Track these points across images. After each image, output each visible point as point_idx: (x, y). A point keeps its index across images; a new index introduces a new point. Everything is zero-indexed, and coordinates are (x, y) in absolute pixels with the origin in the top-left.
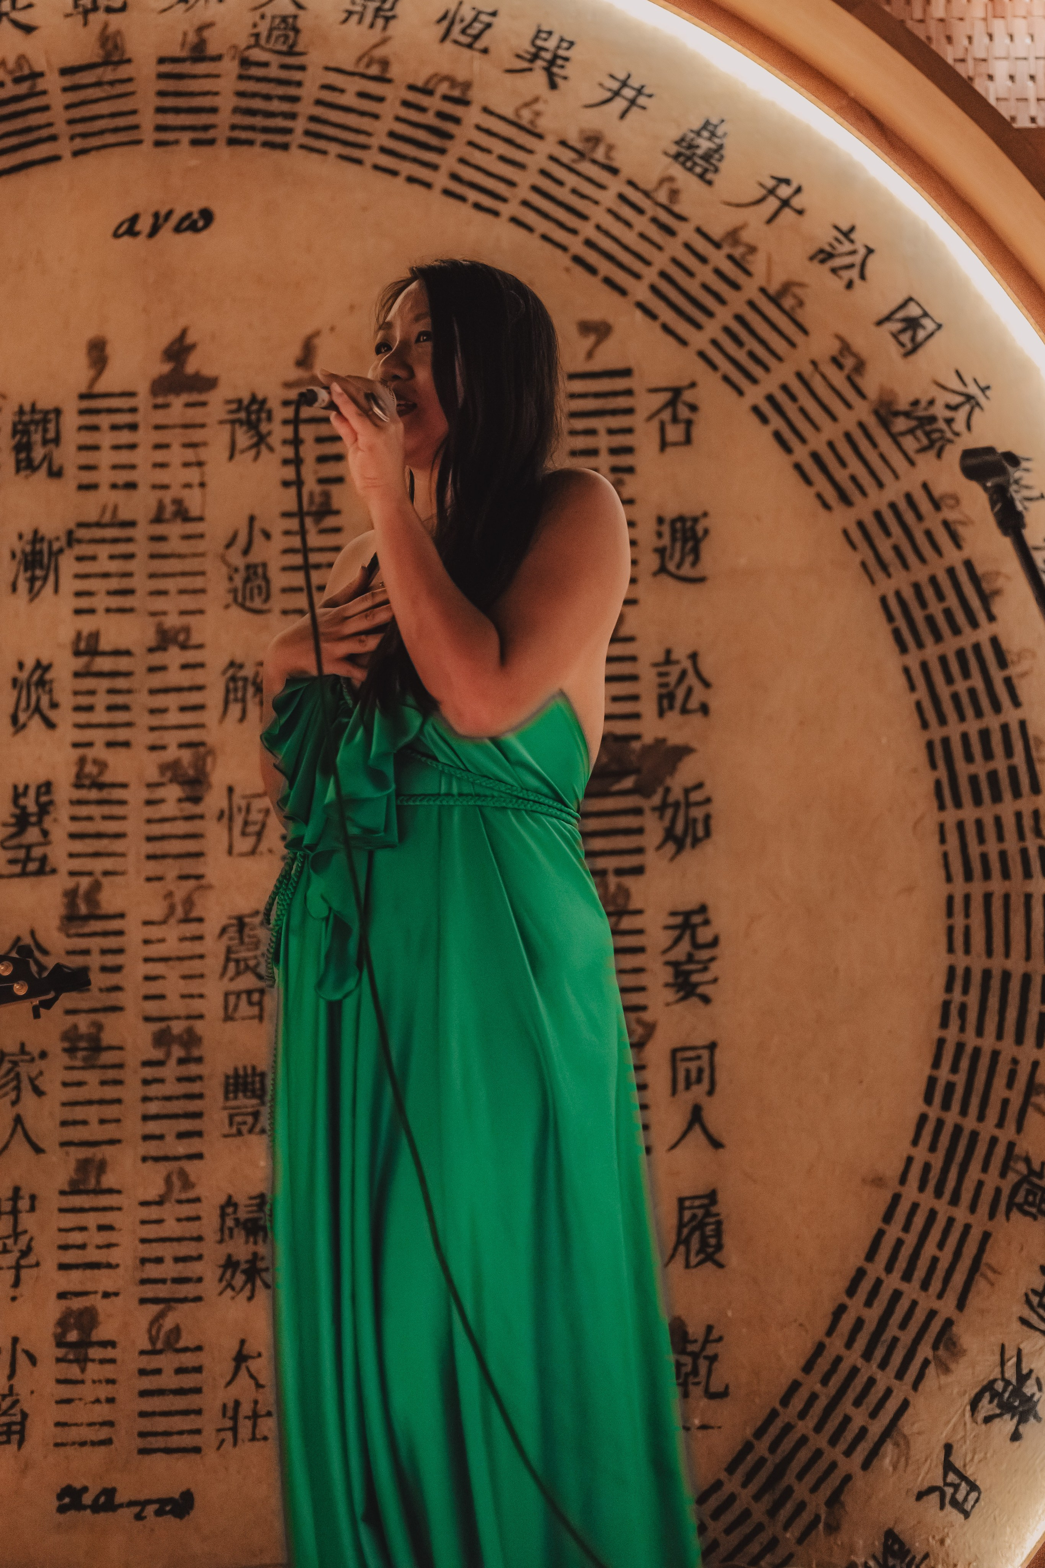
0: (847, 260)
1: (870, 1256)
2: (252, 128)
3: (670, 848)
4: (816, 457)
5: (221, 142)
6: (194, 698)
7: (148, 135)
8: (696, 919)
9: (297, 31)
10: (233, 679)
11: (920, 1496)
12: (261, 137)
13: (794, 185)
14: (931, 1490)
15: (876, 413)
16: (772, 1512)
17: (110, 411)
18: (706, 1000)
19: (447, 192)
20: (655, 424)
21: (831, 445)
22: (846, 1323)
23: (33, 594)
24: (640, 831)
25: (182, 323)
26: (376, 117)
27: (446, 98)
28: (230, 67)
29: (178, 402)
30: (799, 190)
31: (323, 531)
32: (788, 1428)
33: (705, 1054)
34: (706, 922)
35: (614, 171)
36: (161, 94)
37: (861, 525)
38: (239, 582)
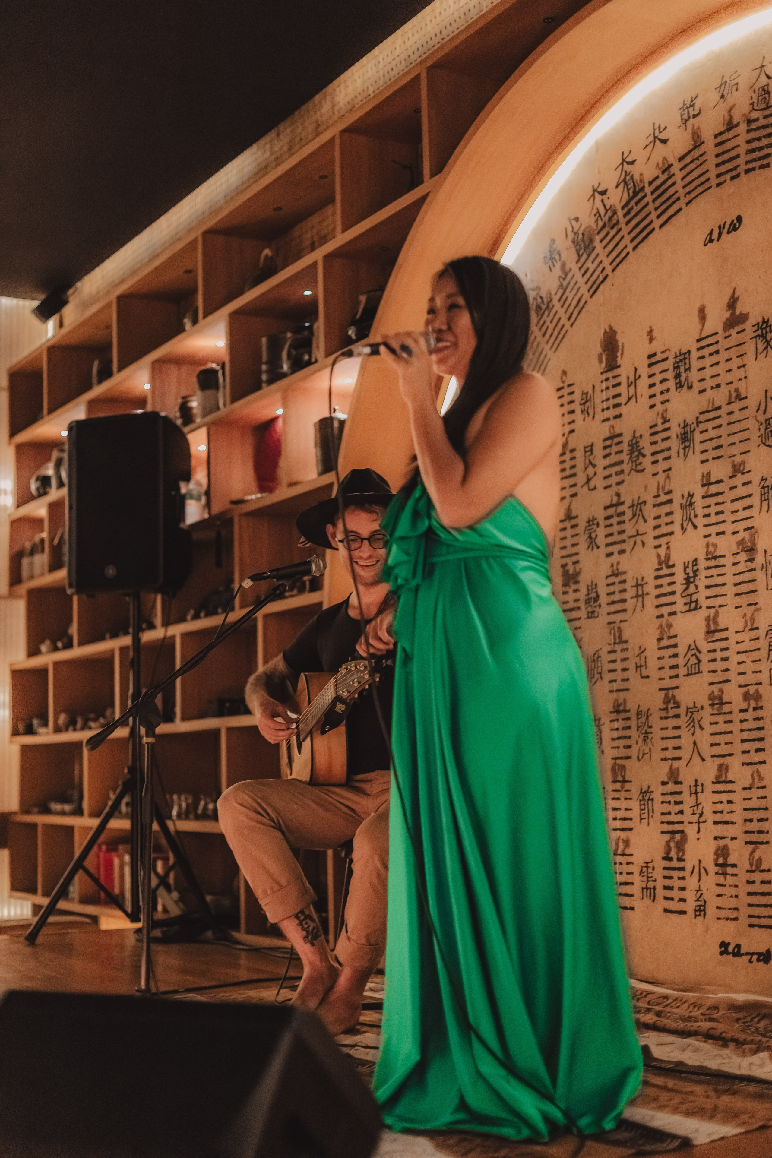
2: (754, 160)
5: (742, 174)
6: (747, 502)
7: (714, 182)
9: (769, 93)
10: (763, 488)
12: (757, 164)
17: (709, 345)
23: (686, 456)
25: (733, 285)
28: (743, 127)
29: (733, 332)
36: (718, 156)
38: (763, 428)
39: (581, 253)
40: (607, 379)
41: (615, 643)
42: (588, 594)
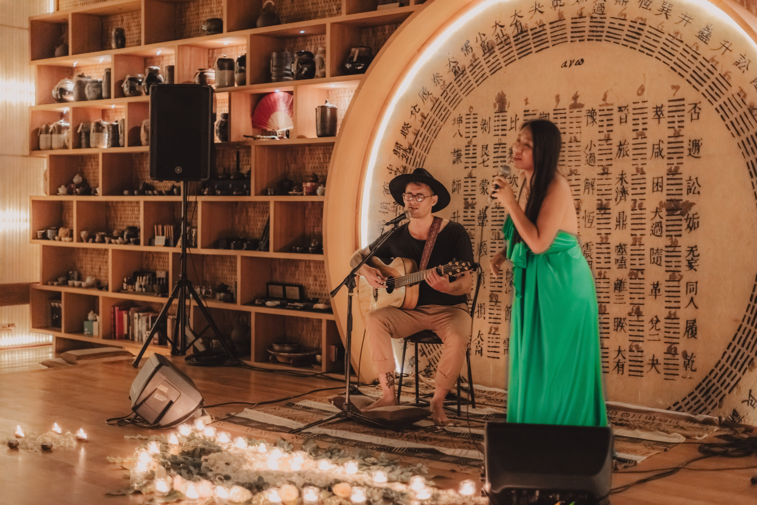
0: (743, 64)
1: (734, 340)
2: (593, 36)
3: (689, 229)
4: (732, 122)
5: (586, 40)
6: (577, 188)
7: (569, 39)
8: (694, 249)
9: (604, 7)
10: (586, 183)
11: (743, 402)
12: (595, 38)
13: (730, 43)
14: (745, 401)
15: (749, 109)
16: (706, 401)
17: (560, 113)
18: (695, 270)
19: (640, 51)
20: (690, 114)
21: (736, 119)
22: (726, 356)
24: (681, 225)
25: (576, 90)
26: (623, 30)
27: (640, 24)
28: (588, 19)
29: (575, 111)
30: (731, 44)
31: (608, 144)
32: (710, 381)
33: (695, 284)
34: (697, 250)
35: (682, 42)
36: (572, 28)
37: (743, 142)
38: (588, 158)
39: (486, 52)
40: (498, 116)
41: (495, 239)
42: (480, 215)
